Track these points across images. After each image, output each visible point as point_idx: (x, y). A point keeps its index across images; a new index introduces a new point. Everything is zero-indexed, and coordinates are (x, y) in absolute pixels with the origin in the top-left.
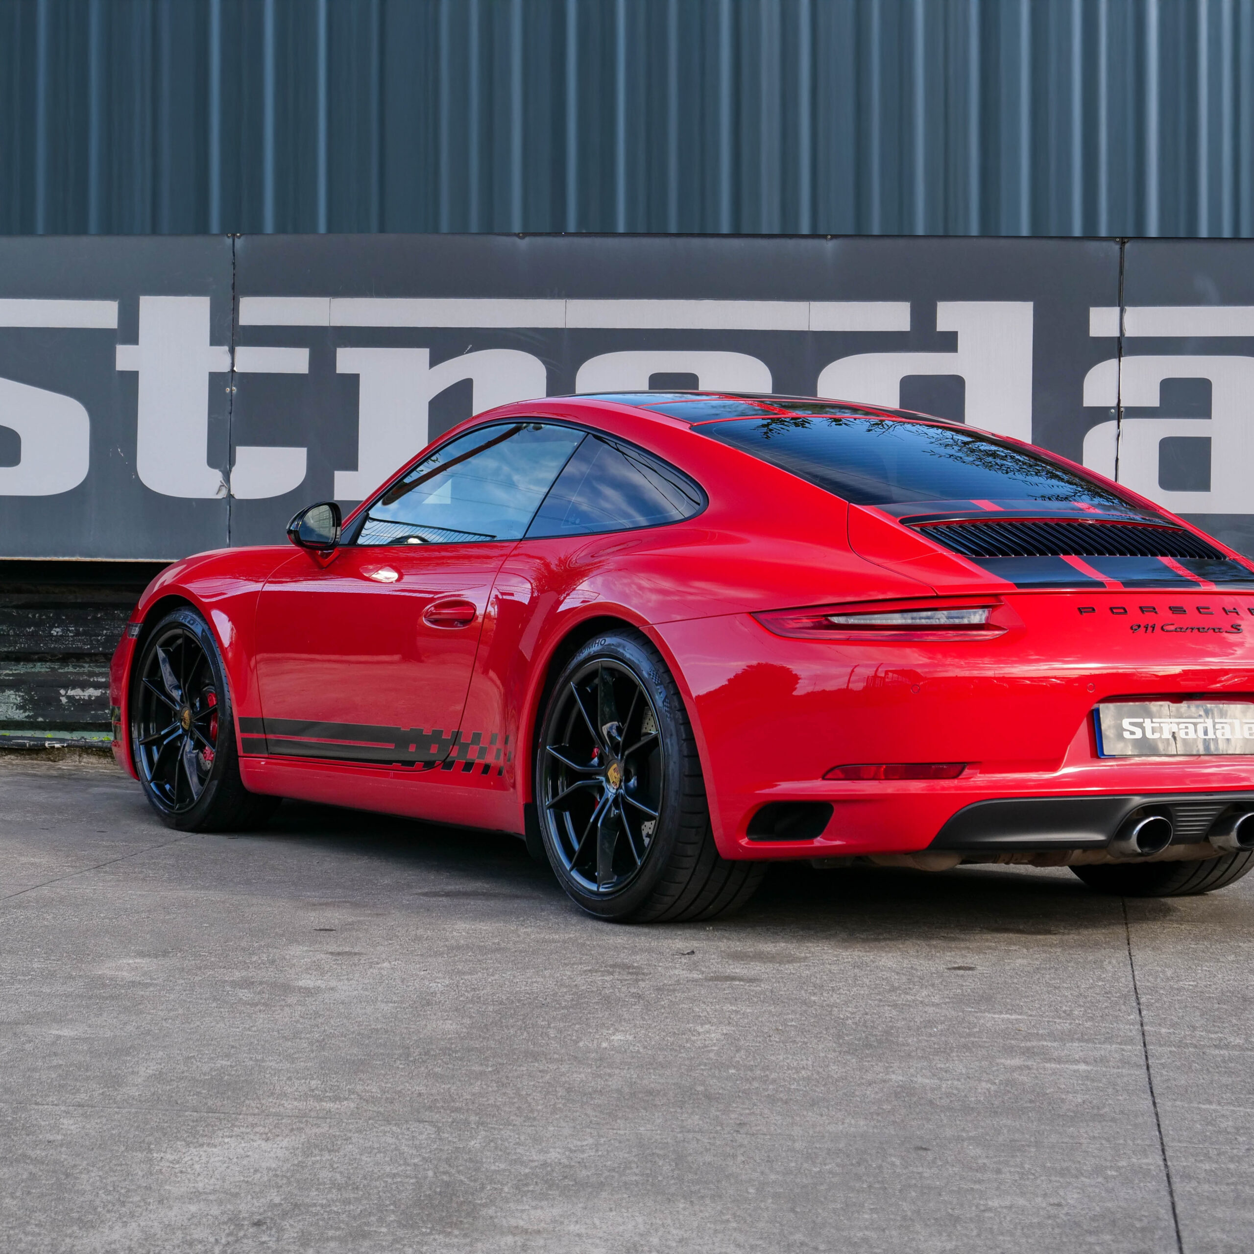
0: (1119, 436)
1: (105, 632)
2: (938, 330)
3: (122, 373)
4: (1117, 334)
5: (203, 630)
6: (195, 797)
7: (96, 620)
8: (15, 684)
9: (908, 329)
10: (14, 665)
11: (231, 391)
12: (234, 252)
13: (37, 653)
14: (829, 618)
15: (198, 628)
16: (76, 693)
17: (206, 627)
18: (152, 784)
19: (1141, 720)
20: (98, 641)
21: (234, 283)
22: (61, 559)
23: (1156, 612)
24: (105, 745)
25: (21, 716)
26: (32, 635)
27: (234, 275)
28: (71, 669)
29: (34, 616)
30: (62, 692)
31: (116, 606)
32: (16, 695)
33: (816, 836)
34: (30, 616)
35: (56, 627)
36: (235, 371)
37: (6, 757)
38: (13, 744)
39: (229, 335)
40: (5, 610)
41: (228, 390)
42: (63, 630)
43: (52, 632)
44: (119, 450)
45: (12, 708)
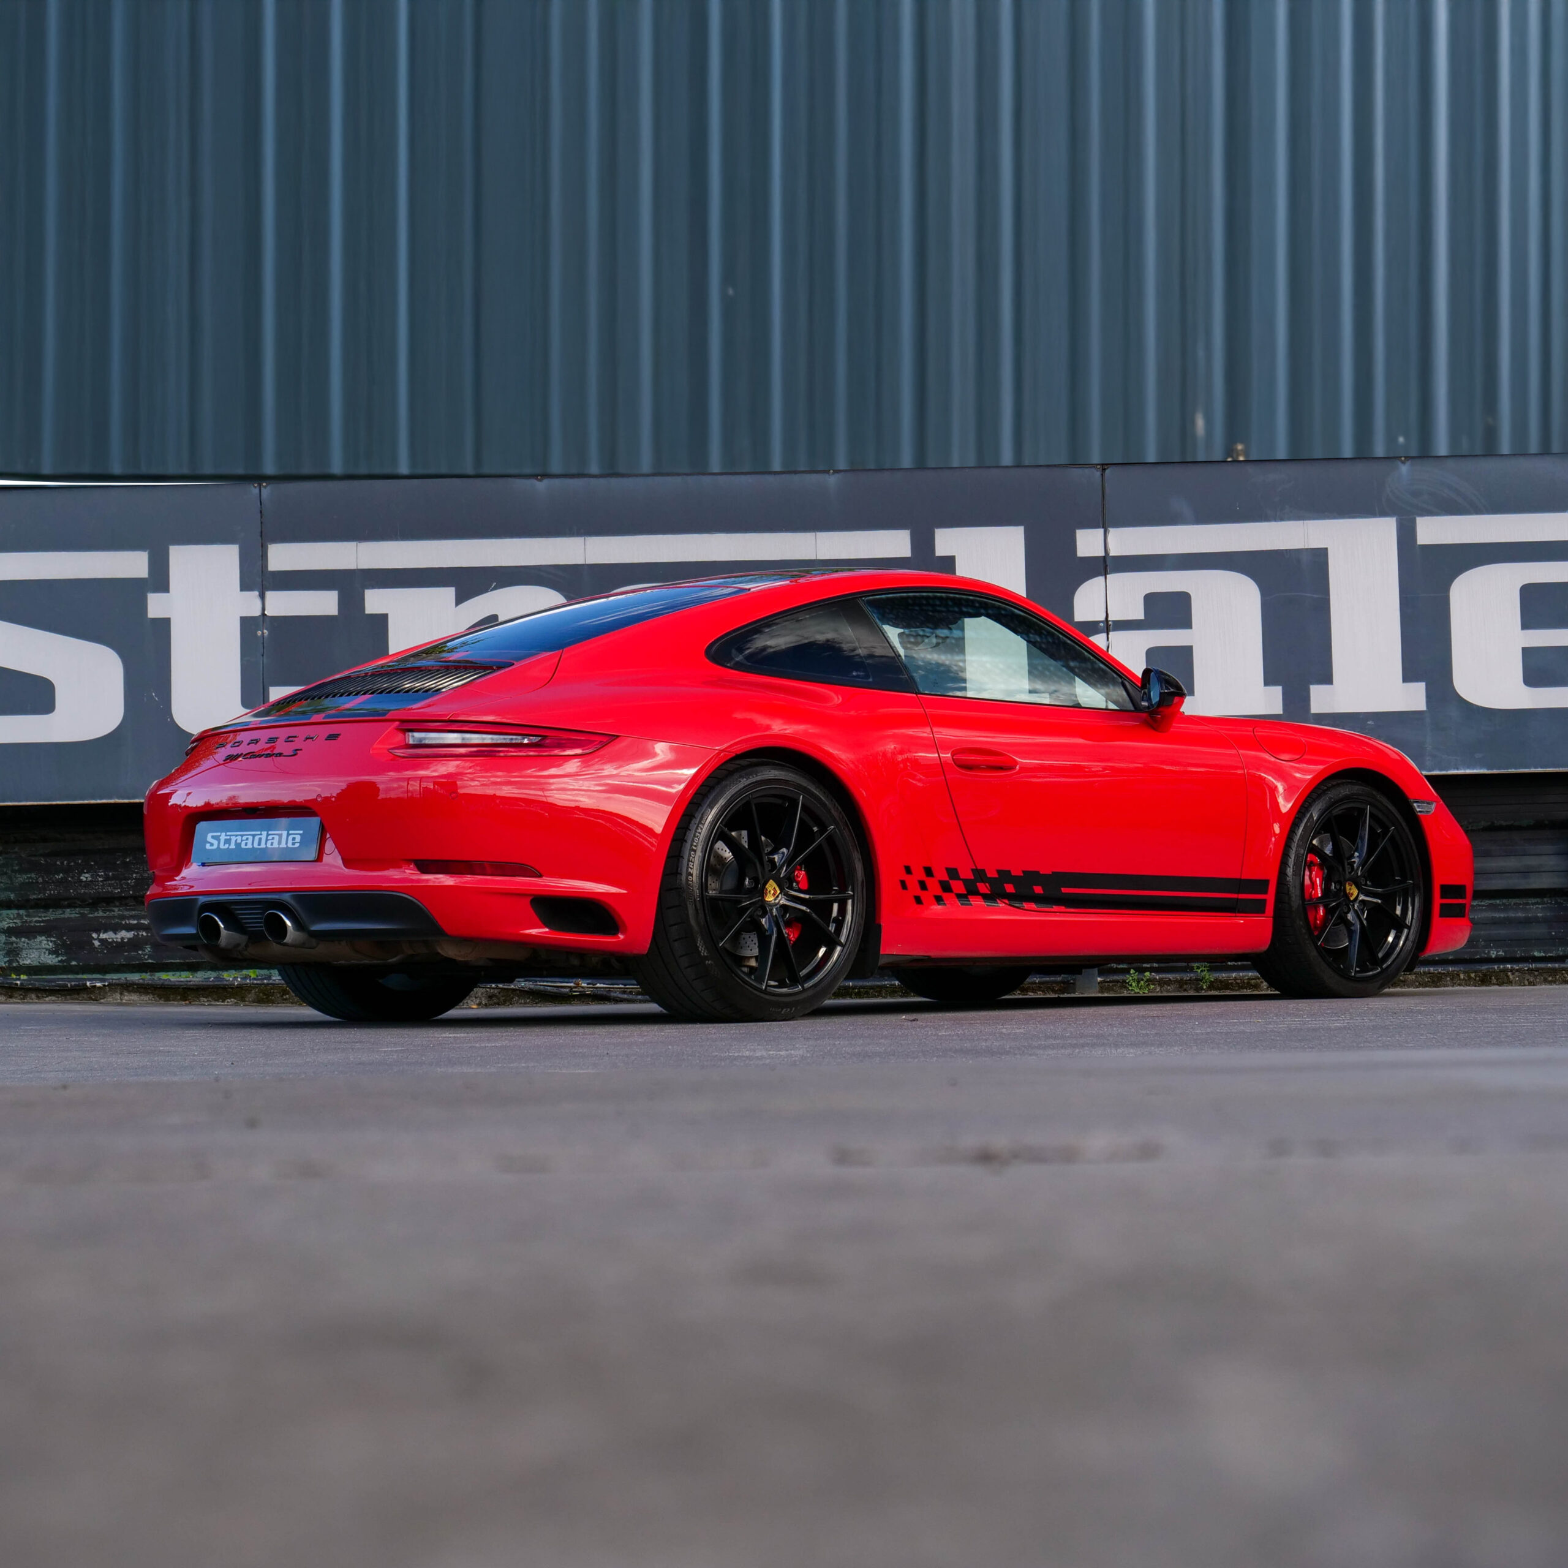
1: (134, 875)
2: (937, 554)
3: (154, 620)
4: (1102, 554)
7: (125, 865)
8: (46, 930)
9: (909, 554)
10: (43, 912)
12: (261, 502)
13: (65, 899)
16: (108, 936)
20: (128, 884)
21: (261, 531)
22: (99, 801)
24: (146, 982)
25: (54, 961)
26: (60, 882)
27: (261, 523)
28: (101, 914)
29: (62, 863)
30: (94, 935)
32: (48, 941)
34: (58, 863)
35: (85, 873)
36: (266, 615)
37: (47, 999)
38: (53, 986)
39: (259, 580)
40: (33, 859)
41: (259, 633)
42: (92, 876)
43: (82, 878)
44: (154, 694)
45: (45, 953)
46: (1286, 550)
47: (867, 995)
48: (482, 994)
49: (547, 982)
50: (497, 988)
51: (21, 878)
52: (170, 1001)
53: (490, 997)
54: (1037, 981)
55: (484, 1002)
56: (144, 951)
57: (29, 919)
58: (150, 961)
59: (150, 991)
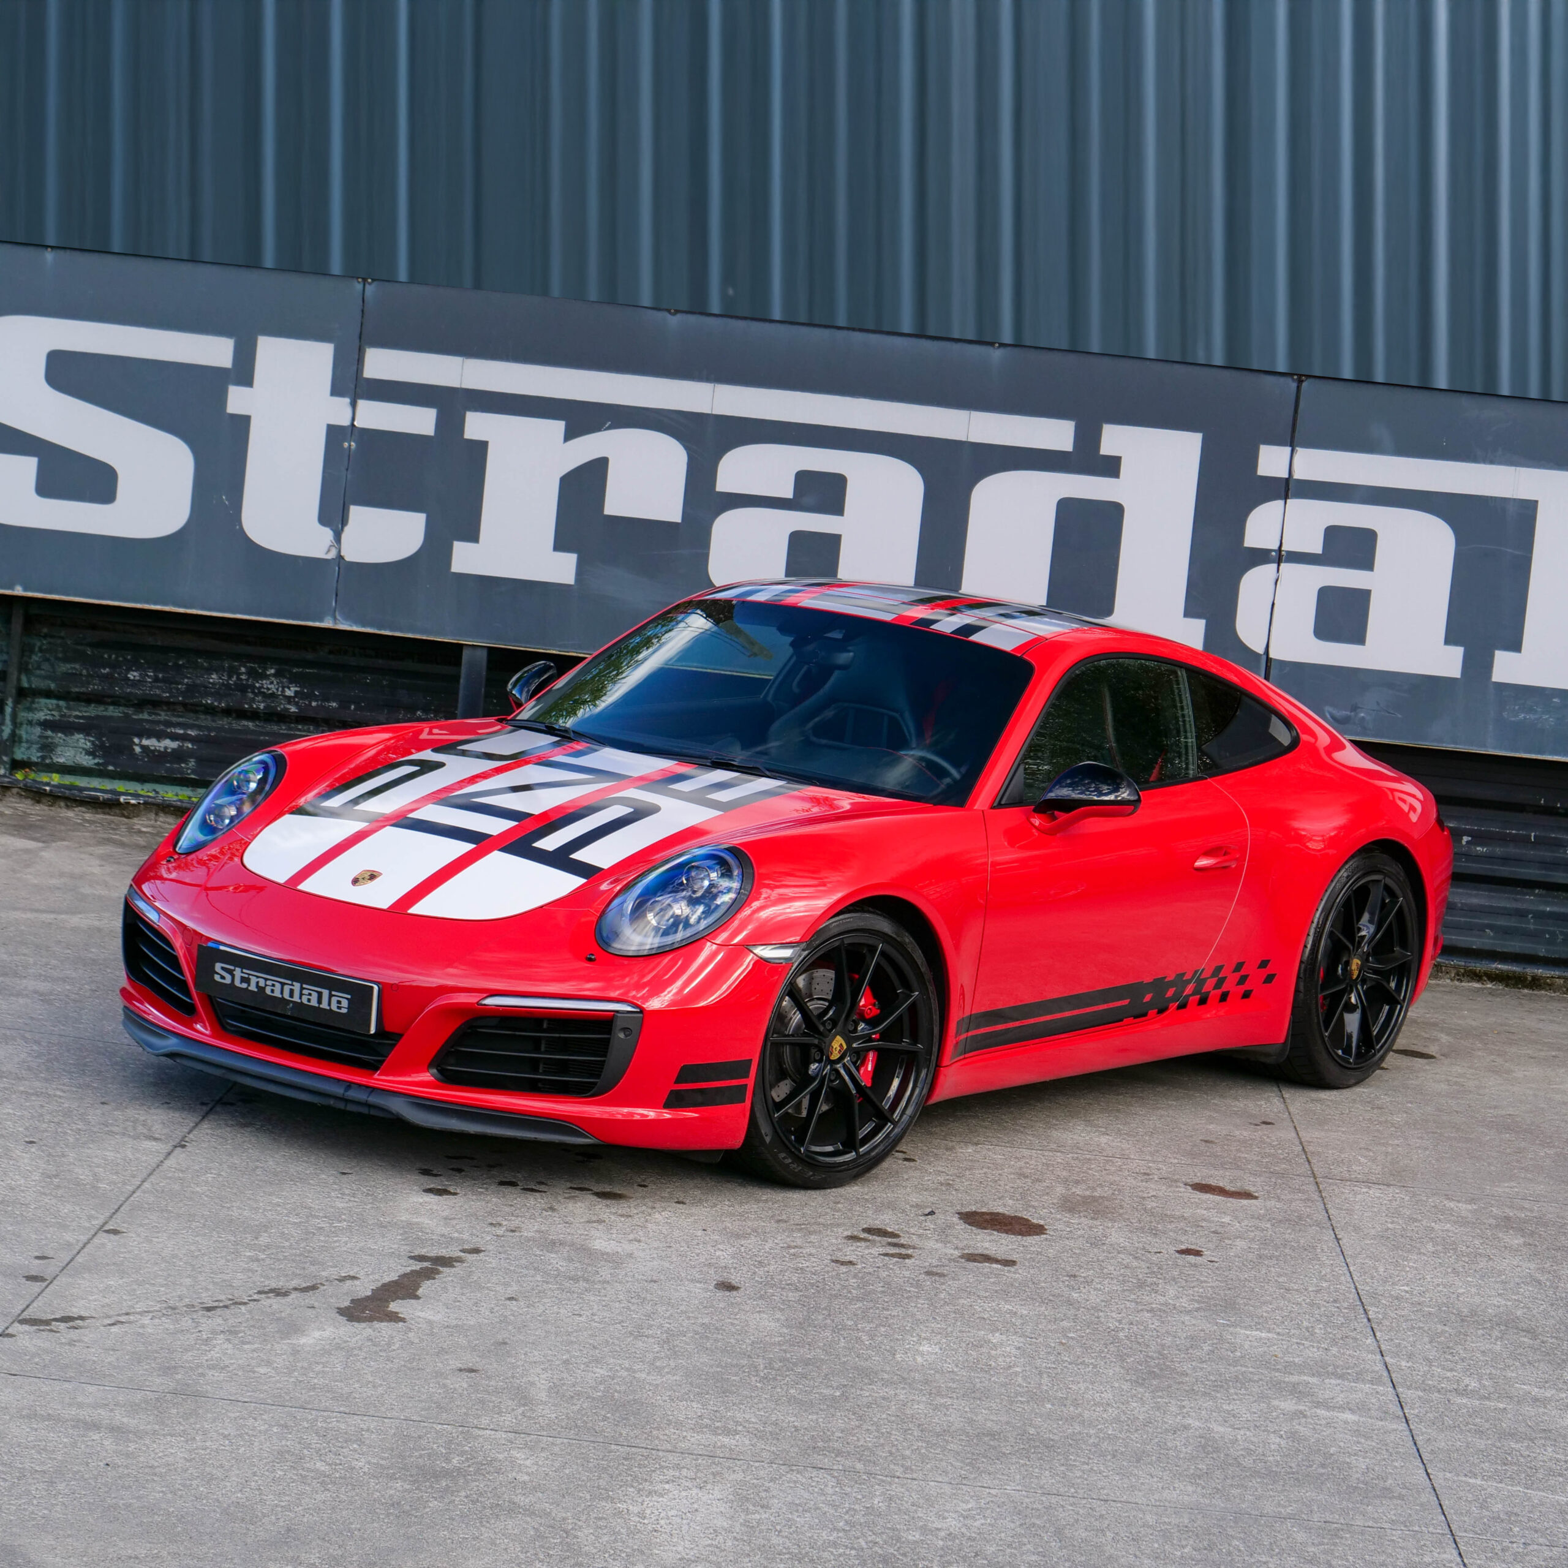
0: (1277, 580)
2: (1102, 453)
3: (233, 416)
4: (1286, 476)
7: (177, 667)
8: (85, 728)
9: (1071, 450)
10: (85, 707)
12: (363, 299)
13: (109, 696)
16: (151, 743)
20: (178, 689)
21: (361, 332)
24: (184, 805)
25: (89, 763)
26: (106, 677)
27: (362, 323)
28: (146, 716)
29: (110, 657)
30: (136, 740)
31: (199, 653)
32: (85, 739)
34: (106, 656)
35: (133, 671)
36: (355, 426)
37: (75, 812)
38: (85, 797)
39: (352, 386)
40: (79, 647)
41: (346, 445)
42: (140, 675)
44: (224, 497)
45: (81, 753)
46: (1492, 498)
51: (64, 668)
56: (188, 764)
57: (68, 713)
58: (193, 776)
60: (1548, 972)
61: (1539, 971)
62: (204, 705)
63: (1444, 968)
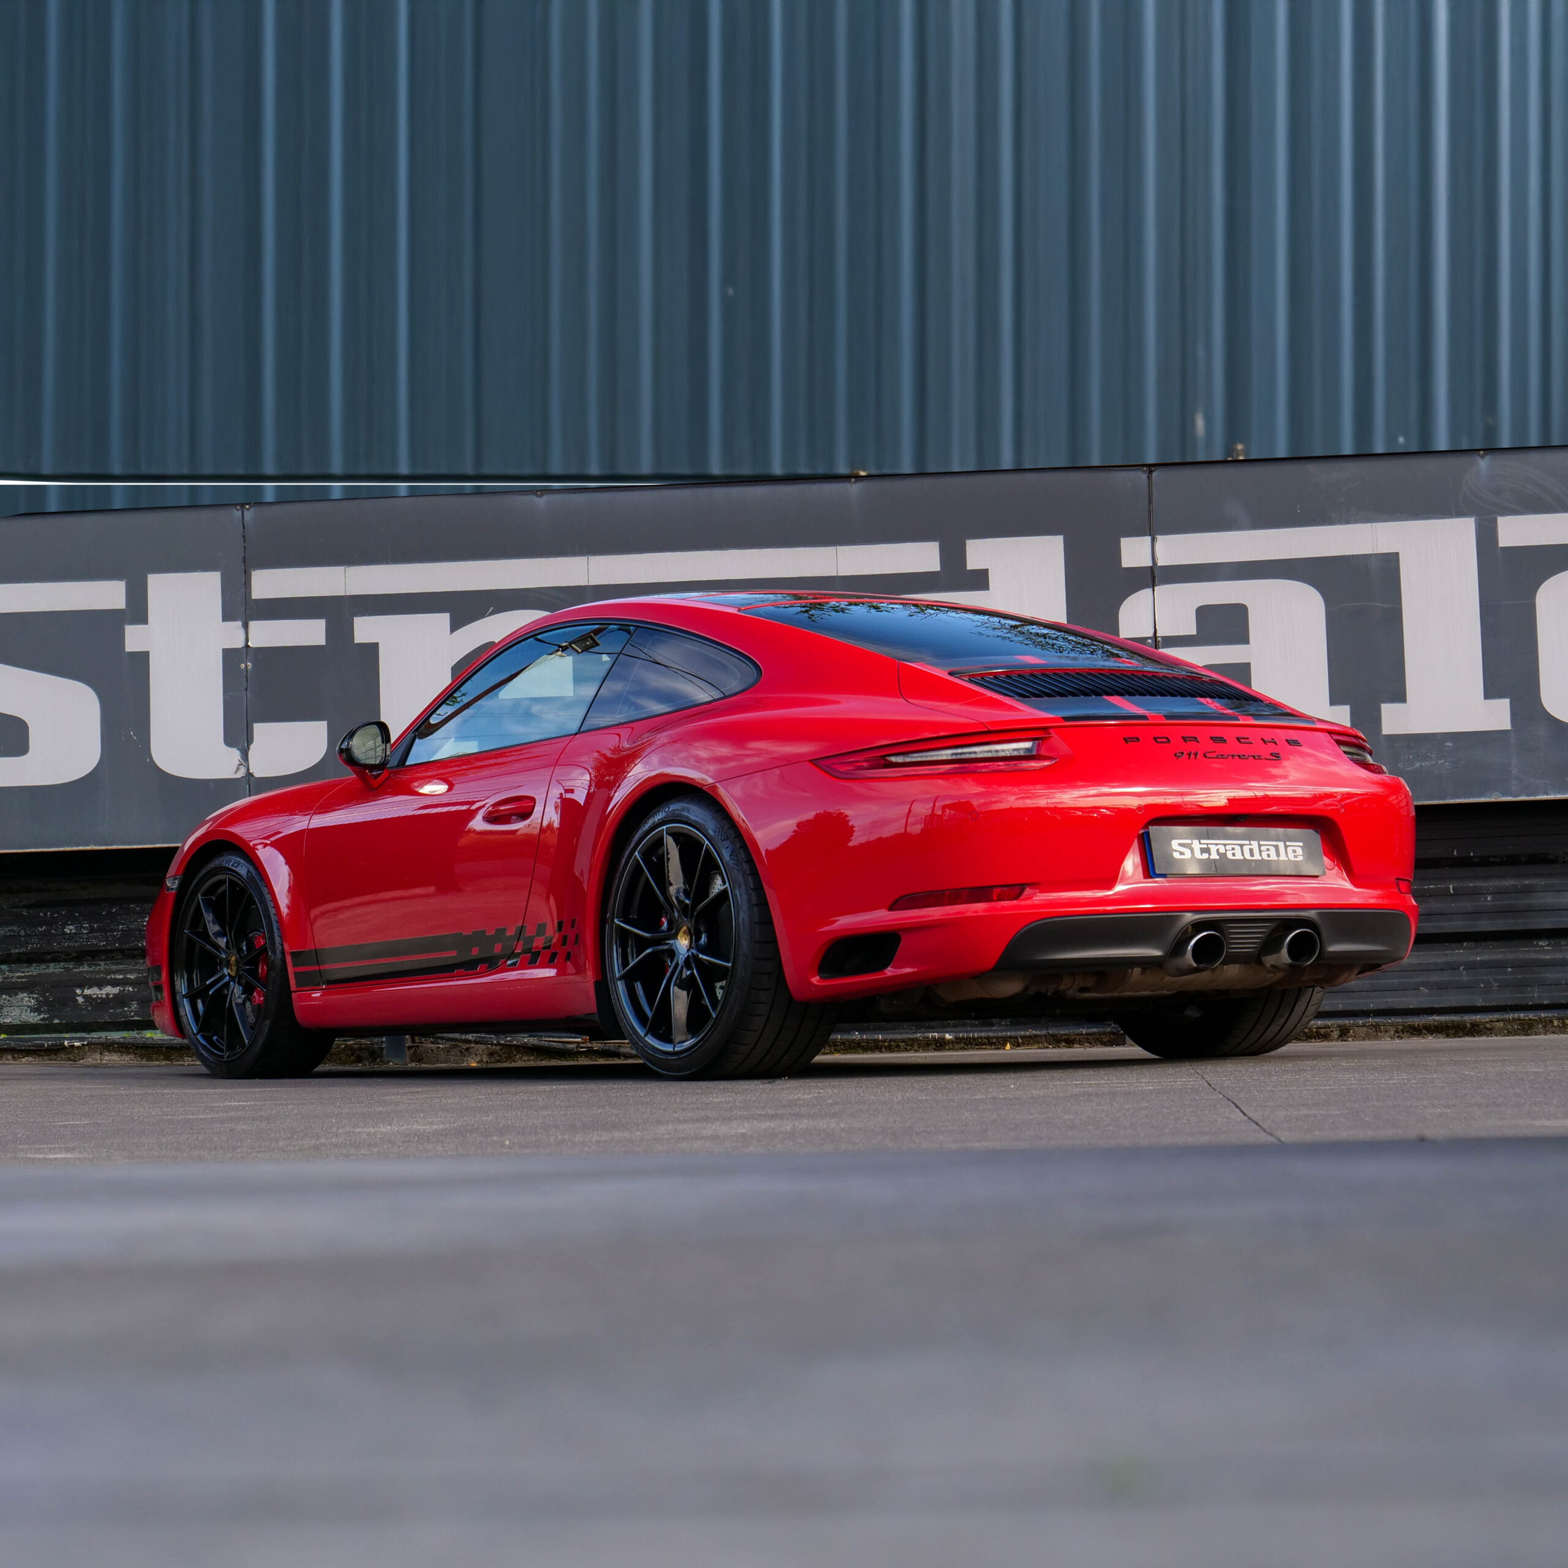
1: (121, 927)
2: (969, 568)
3: (133, 654)
4: (1150, 564)
5: (248, 871)
6: (246, 1041)
7: (111, 916)
8: (27, 987)
9: (938, 569)
10: (26, 967)
11: (246, 666)
12: (243, 525)
13: (49, 953)
14: (888, 758)
15: (243, 869)
16: (93, 991)
17: (252, 869)
18: (199, 1037)
19: (1189, 841)
20: (114, 936)
21: (245, 557)
22: (75, 848)
23: (1198, 742)
24: (127, 1041)
25: (36, 1019)
26: (44, 934)
27: (245, 548)
28: (86, 968)
29: (45, 914)
30: (78, 991)
32: (30, 997)
33: (887, 967)
34: (41, 914)
35: (69, 925)
36: (249, 646)
37: (23, 1060)
38: (30, 1046)
39: (242, 609)
40: (15, 910)
41: (243, 666)
42: (76, 928)
43: (65, 930)
44: (132, 733)
45: (26, 1011)
46: (1353, 556)
47: (898, 1048)
48: (483, 1050)
49: (553, 1037)
50: (499, 1044)
52: (153, 1061)
53: (491, 1054)
54: (1084, 1032)
55: (485, 1060)
56: (131, 1007)
57: (10, 975)
58: (136, 1018)
59: (132, 1051)
60: (1485, 1017)
61: (1477, 1018)
62: (140, 948)
63: (1382, 1027)
